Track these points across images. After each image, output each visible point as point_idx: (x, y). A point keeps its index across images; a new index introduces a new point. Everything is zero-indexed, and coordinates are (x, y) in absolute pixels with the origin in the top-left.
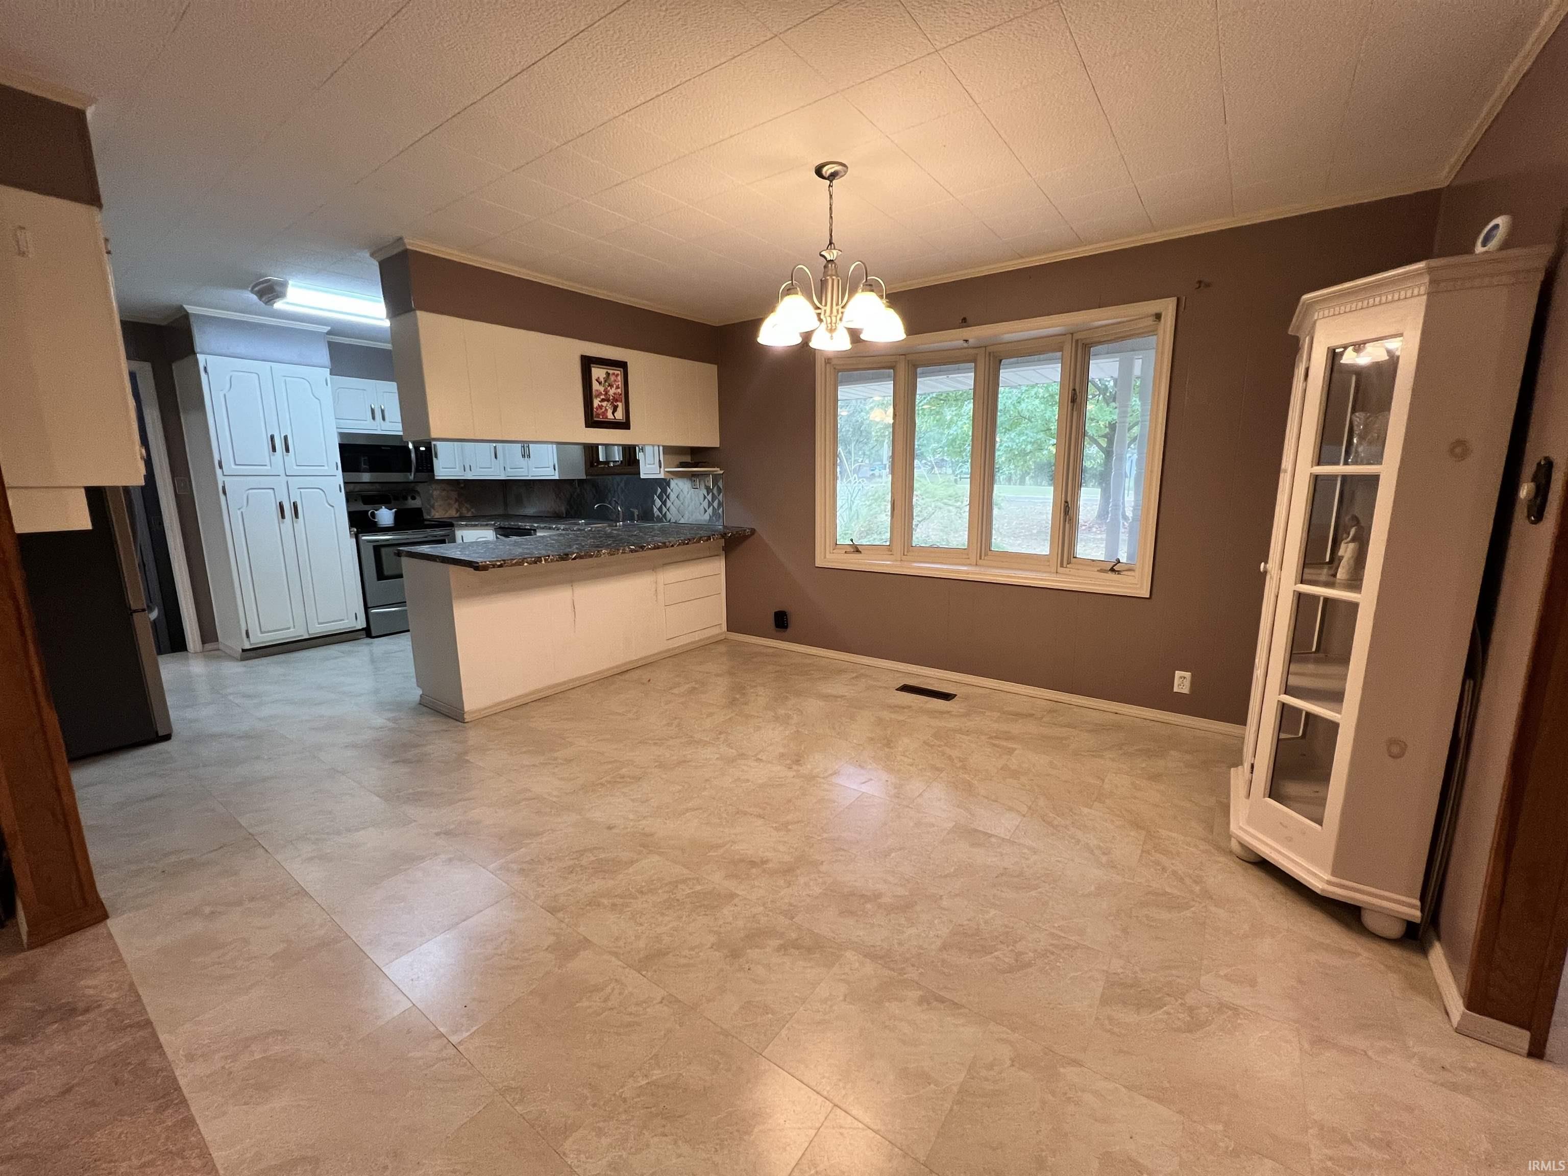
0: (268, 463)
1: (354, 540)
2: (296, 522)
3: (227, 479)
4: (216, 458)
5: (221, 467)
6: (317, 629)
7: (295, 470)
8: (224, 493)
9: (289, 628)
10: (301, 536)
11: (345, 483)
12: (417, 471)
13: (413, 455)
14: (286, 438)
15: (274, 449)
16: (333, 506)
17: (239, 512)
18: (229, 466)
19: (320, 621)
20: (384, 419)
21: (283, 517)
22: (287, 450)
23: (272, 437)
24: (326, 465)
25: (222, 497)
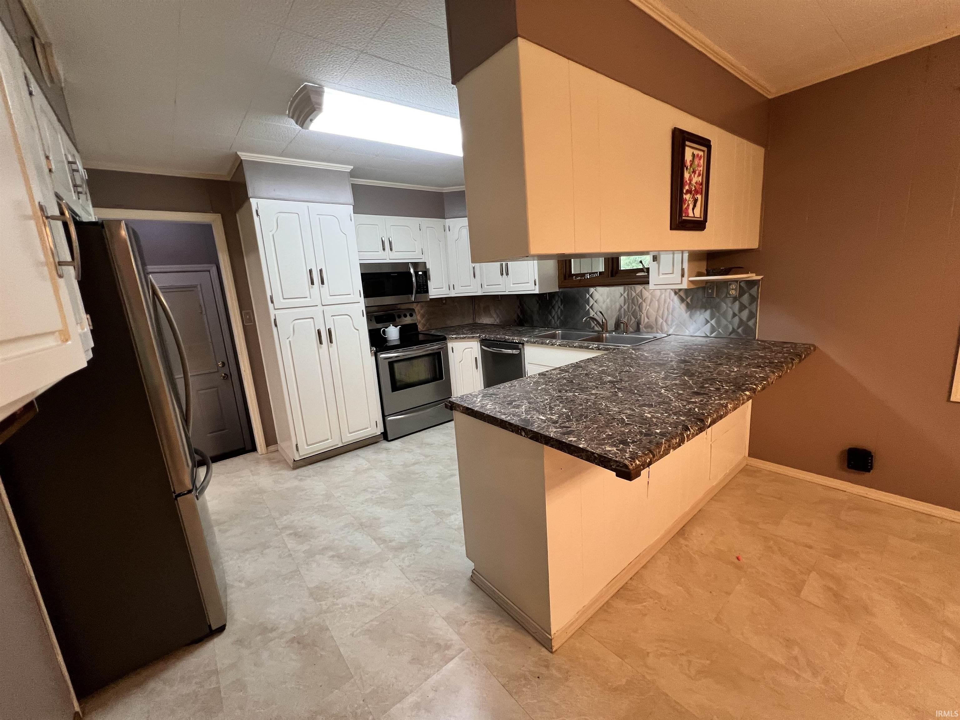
0: (308, 296)
1: (374, 358)
2: (331, 346)
3: (277, 312)
4: (269, 294)
5: (272, 302)
6: (349, 438)
7: (328, 300)
8: (276, 325)
9: (328, 439)
10: (334, 357)
11: (366, 307)
12: (417, 292)
13: (414, 279)
14: (321, 271)
15: (312, 283)
16: (358, 330)
17: (288, 341)
18: (279, 301)
19: (350, 431)
20: (391, 250)
21: (321, 343)
22: (323, 283)
23: (311, 271)
24: (352, 294)
25: (274, 329)
